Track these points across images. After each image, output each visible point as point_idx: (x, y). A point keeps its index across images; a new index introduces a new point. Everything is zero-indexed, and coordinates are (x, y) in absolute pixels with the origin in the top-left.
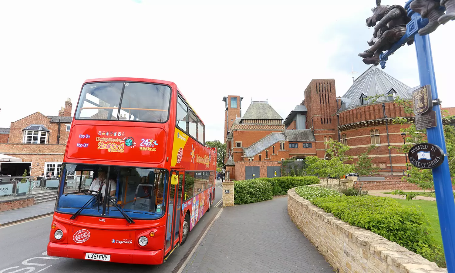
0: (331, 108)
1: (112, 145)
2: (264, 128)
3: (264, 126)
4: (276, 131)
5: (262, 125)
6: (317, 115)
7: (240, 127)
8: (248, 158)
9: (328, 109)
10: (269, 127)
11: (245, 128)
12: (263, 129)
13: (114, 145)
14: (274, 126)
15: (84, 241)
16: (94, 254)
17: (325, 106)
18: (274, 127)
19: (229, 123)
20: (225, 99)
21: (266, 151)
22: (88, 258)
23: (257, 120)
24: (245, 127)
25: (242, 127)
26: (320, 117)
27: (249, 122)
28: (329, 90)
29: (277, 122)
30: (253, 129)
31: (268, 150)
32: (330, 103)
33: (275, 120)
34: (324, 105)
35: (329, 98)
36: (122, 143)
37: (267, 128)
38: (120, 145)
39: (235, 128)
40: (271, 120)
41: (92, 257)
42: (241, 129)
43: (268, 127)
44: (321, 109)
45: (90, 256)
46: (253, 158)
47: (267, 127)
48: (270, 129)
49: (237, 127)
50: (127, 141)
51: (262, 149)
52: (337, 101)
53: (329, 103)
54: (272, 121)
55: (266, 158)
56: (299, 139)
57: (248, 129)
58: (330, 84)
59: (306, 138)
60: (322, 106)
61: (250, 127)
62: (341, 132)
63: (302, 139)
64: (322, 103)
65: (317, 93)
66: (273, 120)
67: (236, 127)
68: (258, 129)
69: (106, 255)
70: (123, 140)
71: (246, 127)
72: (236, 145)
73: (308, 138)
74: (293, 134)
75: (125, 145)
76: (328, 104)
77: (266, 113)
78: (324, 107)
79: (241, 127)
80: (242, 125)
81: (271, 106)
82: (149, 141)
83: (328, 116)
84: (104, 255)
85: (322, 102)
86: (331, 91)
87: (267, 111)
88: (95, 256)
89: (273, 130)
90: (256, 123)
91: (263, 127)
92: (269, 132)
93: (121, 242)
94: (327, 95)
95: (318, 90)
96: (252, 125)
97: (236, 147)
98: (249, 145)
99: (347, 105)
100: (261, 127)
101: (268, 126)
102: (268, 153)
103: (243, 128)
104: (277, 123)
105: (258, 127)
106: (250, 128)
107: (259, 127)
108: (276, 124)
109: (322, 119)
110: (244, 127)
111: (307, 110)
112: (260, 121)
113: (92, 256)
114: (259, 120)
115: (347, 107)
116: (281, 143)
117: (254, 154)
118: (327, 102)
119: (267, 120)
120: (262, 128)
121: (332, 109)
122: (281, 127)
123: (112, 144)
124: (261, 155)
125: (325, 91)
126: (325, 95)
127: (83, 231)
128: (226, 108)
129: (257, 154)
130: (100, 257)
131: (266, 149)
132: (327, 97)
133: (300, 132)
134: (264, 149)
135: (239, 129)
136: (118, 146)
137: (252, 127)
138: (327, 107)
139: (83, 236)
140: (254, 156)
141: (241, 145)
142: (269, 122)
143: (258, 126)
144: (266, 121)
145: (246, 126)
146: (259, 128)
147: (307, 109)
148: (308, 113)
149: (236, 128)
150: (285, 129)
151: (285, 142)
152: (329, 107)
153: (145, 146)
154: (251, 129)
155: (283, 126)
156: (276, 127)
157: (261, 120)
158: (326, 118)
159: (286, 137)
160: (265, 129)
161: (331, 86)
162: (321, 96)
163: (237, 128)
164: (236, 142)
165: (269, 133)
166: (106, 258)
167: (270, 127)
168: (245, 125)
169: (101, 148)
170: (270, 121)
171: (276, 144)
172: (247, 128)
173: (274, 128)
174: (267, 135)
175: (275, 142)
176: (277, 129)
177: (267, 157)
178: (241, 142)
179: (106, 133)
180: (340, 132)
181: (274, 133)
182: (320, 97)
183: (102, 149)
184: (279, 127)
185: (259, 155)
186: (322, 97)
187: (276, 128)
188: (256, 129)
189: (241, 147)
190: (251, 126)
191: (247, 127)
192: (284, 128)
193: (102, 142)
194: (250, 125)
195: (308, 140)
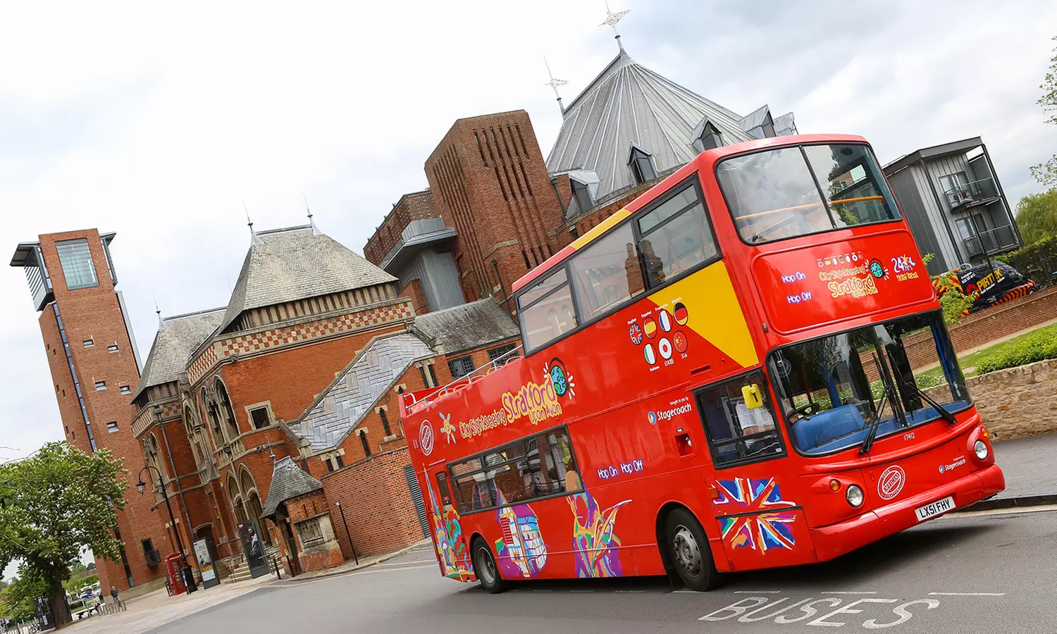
0: (542, 211)
1: (854, 283)
2: (341, 329)
3: (338, 318)
4: (387, 330)
5: (328, 319)
6: (508, 243)
7: (246, 344)
8: (324, 458)
9: (533, 216)
10: (357, 320)
11: (267, 345)
12: (337, 331)
13: (856, 281)
14: (372, 310)
15: (899, 490)
16: (928, 506)
17: (522, 205)
18: (374, 316)
19: (78, 357)
20: (25, 257)
21: (377, 410)
22: (923, 517)
23: (301, 301)
24: (265, 340)
25: (255, 342)
26: (517, 248)
27: (275, 318)
28: (521, 150)
29: (378, 294)
30: (300, 339)
31: (385, 408)
32: (533, 192)
33: (368, 288)
34: (517, 204)
35: (529, 177)
36: (867, 273)
37: (350, 327)
38: (866, 280)
39: (226, 353)
40: (353, 291)
41: (927, 512)
42: (253, 350)
43: (352, 321)
44: (514, 220)
45: (924, 513)
46: (342, 452)
47: (348, 322)
48: (363, 325)
49: (236, 346)
50: (873, 268)
51: (360, 411)
52: (553, 183)
53: (531, 193)
54: (358, 294)
55: (386, 439)
56: (469, 342)
57: (281, 343)
58: (517, 127)
59: (490, 332)
60: (514, 208)
61: (285, 335)
62: (598, 284)
63: (480, 338)
64: (511, 198)
65: (486, 165)
66: (361, 289)
67: (231, 347)
68: (319, 335)
69: (946, 499)
70: (866, 269)
71: (270, 339)
72: (250, 421)
73: (495, 329)
74: (438, 326)
75: (874, 276)
76: (528, 198)
77: (324, 268)
78: (519, 210)
79: (251, 343)
80: (254, 336)
81: (333, 241)
82: (902, 260)
83: (542, 238)
84: (942, 501)
85: (509, 193)
86: (525, 152)
87: (326, 261)
88: (931, 510)
89: (372, 328)
90: (301, 314)
91: (335, 325)
92: (360, 338)
93: (952, 467)
94: (518, 167)
95: (488, 157)
96: (292, 327)
97: (254, 428)
98: (303, 406)
99: (593, 190)
100: (326, 327)
101: (351, 317)
102: (389, 418)
103: (262, 347)
104: (380, 299)
105: (317, 328)
106: (286, 340)
107: (321, 328)
108: (377, 302)
109: (524, 252)
110: (260, 341)
111: (455, 234)
112: (313, 303)
113: (927, 510)
114: (308, 300)
115: (594, 197)
116: (422, 369)
117: (337, 435)
118: (526, 193)
119: (339, 294)
120: (332, 331)
121: (545, 213)
122: (399, 311)
123: (852, 281)
124: (366, 430)
125: (509, 155)
126: (513, 166)
127: (891, 470)
128: (43, 294)
129: (351, 432)
130: (938, 507)
131: (379, 402)
132: (520, 175)
133: (460, 317)
134: (368, 405)
135: (242, 352)
136: (864, 282)
137: (294, 333)
138: (528, 208)
139: (893, 481)
140: (343, 443)
141: (271, 415)
142: (349, 303)
143: (316, 324)
144: (336, 299)
145: (268, 334)
146: (323, 333)
147: (453, 229)
148: (462, 242)
149: (232, 352)
150: (413, 314)
151: (433, 361)
152: (536, 207)
153: (902, 272)
154: (291, 341)
155: (406, 305)
156: (382, 315)
157: (316, 298)
158: (536, 246)
159: (431, 343)
160: (345, 329)
161: (522, 134)
162: (502, 173)
163: (237, 351)
164: (248, 409)
165: (361, 344)
166: (948, 504)
167: (361, 318)
168: (263, 333)
169: (838, 294)
170: (351, 295)
171: (407, 377)
172: (276, 342)
173: (375, 321)
174: (357, 352)
175: (400, 370)
176: (388, 320)
177: (389, 434)
178: (268, 403)
179: (831, 260)
180: (594, 285)
181: (380, 339)
182: (499, 177)
183: (840, 295)
184: (391, 313)
185: (358, 432)
186: (504, 178)
187: (380, 318)
188: (310, 337)
189: (273, 423)
190: (289, 330)
191: (275, 338)
192: (408, 313)
193: (833, 280)
194: (282, 329)
195: (502, 337)
